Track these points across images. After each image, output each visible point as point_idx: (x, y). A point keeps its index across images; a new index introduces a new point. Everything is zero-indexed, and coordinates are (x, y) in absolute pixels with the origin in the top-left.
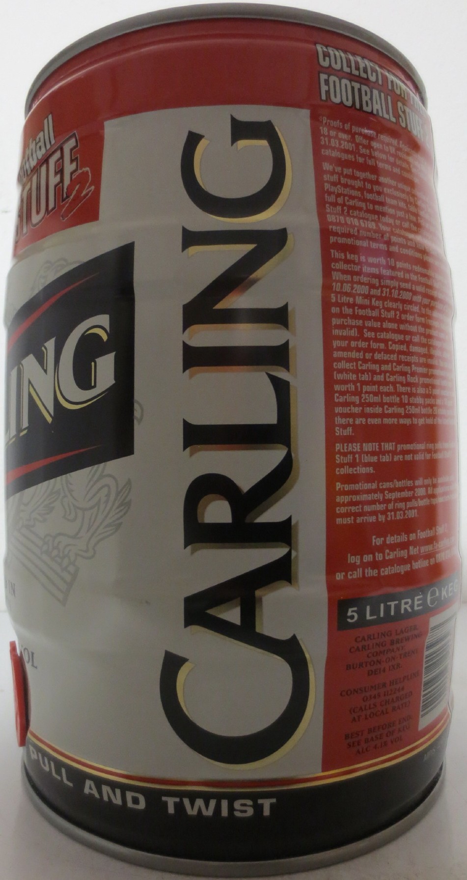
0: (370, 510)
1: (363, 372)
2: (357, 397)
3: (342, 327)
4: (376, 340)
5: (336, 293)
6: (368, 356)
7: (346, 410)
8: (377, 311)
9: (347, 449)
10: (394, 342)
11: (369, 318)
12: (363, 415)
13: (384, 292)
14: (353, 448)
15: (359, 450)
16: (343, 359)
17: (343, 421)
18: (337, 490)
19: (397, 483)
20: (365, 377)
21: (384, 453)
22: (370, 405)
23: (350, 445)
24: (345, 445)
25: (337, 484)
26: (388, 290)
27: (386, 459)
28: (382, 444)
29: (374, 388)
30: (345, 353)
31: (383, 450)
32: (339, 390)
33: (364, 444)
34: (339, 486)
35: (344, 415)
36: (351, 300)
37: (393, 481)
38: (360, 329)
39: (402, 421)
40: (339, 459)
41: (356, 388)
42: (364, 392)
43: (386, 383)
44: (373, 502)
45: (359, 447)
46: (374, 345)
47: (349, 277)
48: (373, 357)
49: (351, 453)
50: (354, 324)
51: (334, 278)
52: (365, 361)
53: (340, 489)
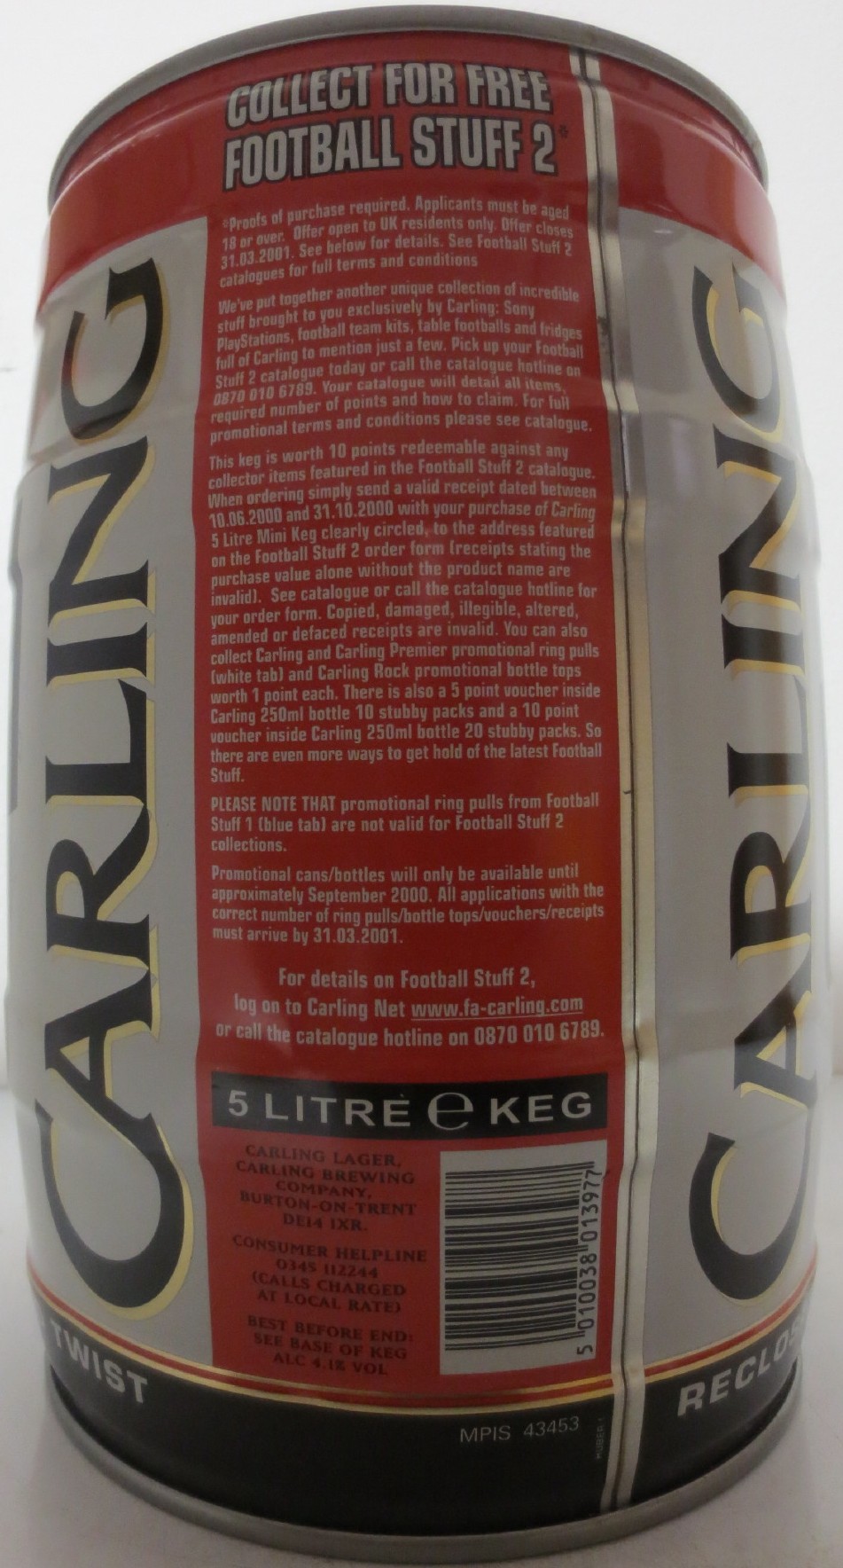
0: (274, 920)
1: (265, 667)
2: (253, 714)
3: (229, 590)
4: (297, 605)
5: (220, 532)
6: (279, 636)
7: (231, 738)
8: (304, 551)
9: (231, 807)
10: (340, 603)
11: (283, 566)
12: (262, 745)
13: (319, 512)
14: (241, 805)
15: (253, 810)
16: (228, 646)
17: (224, 757)
18: (214, 878)
19: (338, 873)
20: (272, 676)
21: (308, 816)
22: (278, 726)
23: (236, 799)
24: (228, 799)
25: (214, 867)
26: (326, 506)
27: (313, 826)
28: (305, 799)
29: (291, 695)
30: (233, 636)
31: (305, 809)
32: (219, 702)
33: (264, 799)
34: (215, 871)
35: (224, 747)
36: (248, 539)
37: (329, 870)
38: (264, 590)
39: (353, 755)
40: (216, 825)
41: (251, 697)
42: (266, 704)
43: (316, 684)
44: (281, 906)
45: (253, 804)
46: (295, 615)
47: (239, 499)
48: (289, 637)
49: (237, 814)
50: (251, 581)
51: (211, 506)
52: (271, 646)
53: (218, 877)
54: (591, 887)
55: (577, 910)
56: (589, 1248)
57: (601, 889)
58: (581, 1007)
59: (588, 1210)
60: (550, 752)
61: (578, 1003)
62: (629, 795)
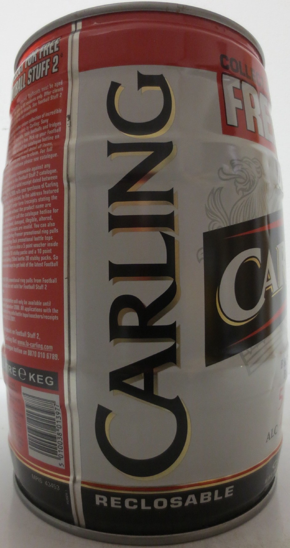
54: (55, 310)
55: (50, 317)
56: (59, 430)
57: (57, 310)
58: (52, 349)
59: (58, 417)
60: (44, 265)
61: (51, 347)
62: (67, 279)
